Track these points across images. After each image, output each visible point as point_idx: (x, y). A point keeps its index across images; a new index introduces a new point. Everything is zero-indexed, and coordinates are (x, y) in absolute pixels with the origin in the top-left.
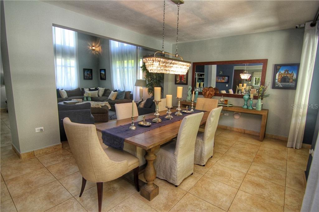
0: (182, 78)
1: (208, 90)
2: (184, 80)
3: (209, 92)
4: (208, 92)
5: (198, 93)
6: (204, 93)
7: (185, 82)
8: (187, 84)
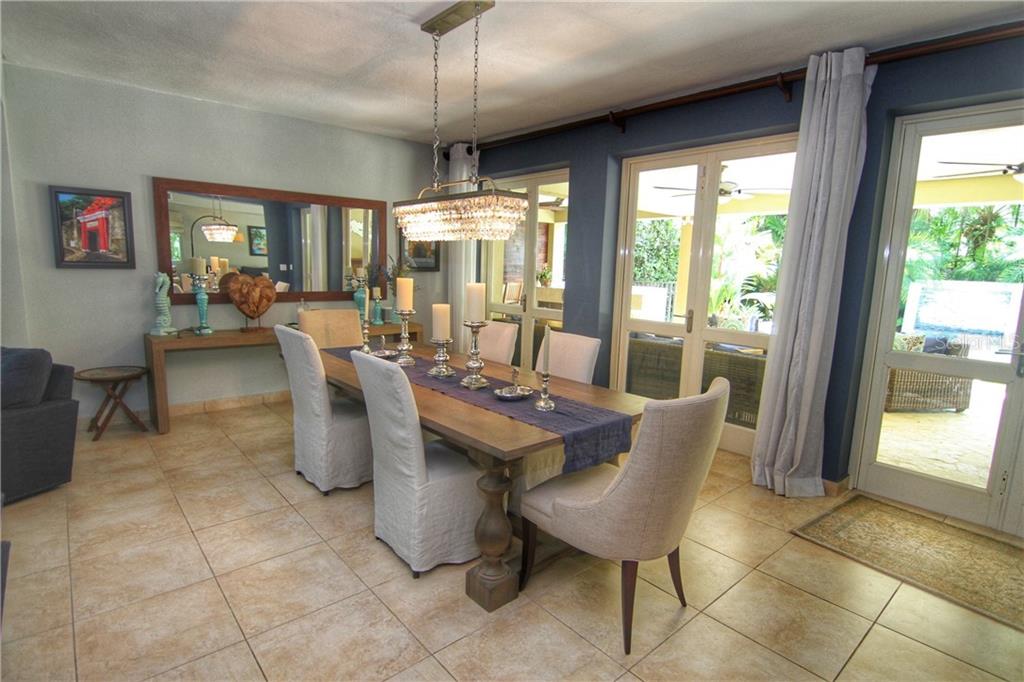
0: (101, 241)
1: (256, 285)
2: (112, 247)
3: (261, 292)
4: (258, 290)
5: (206, 297)
6: (242, 295)
7: (121, 257)
8: (130, 263)
